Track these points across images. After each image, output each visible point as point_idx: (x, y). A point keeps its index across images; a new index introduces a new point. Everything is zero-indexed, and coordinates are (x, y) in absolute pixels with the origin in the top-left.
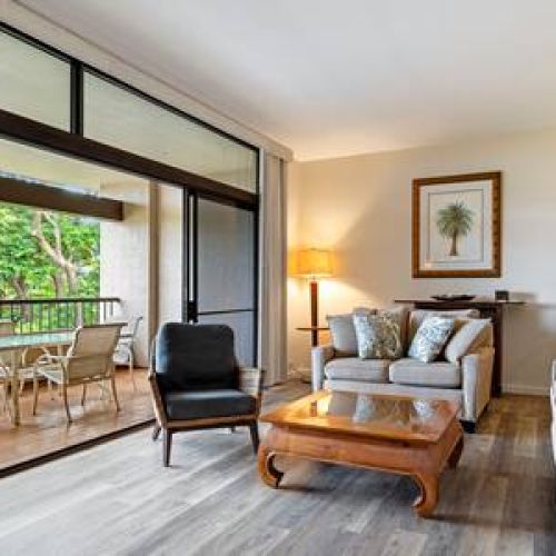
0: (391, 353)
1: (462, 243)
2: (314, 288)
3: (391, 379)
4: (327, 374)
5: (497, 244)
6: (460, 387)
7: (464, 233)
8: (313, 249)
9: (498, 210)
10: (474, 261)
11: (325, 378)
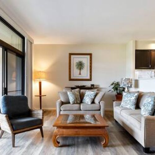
0: (78, 102)
1: (82, 71)
2: (40, 83)
3: (81, 109)
4: (62, 109)
5: (91, 72)
6: (100, 110)
7: (83, 69)
8: (40, 72)
9: (91, 63)
10: (85, 76)
11: (61, 110)
